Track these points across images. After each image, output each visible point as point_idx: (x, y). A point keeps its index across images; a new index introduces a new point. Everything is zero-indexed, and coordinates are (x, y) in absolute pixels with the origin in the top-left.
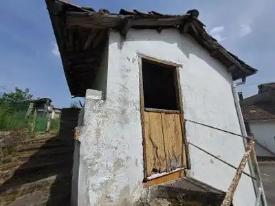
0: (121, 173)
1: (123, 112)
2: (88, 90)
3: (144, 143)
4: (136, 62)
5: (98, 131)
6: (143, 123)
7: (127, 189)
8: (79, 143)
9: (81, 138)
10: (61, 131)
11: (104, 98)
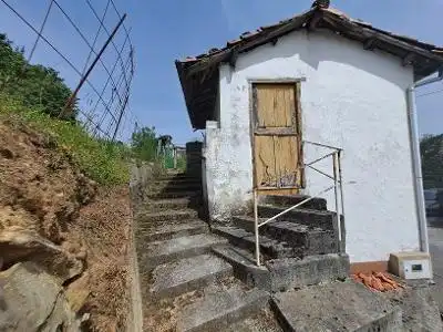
0: (234, 180)
1: (235, 136)
2: (208, 122)
3: (254, 161)
4: (247, 90)
5: (216, 150)
6: (253, 145)
7: (239, 191)
8: (205, 159)
9: (206, 155)
10: (188, 166)
11: (219, 127)
